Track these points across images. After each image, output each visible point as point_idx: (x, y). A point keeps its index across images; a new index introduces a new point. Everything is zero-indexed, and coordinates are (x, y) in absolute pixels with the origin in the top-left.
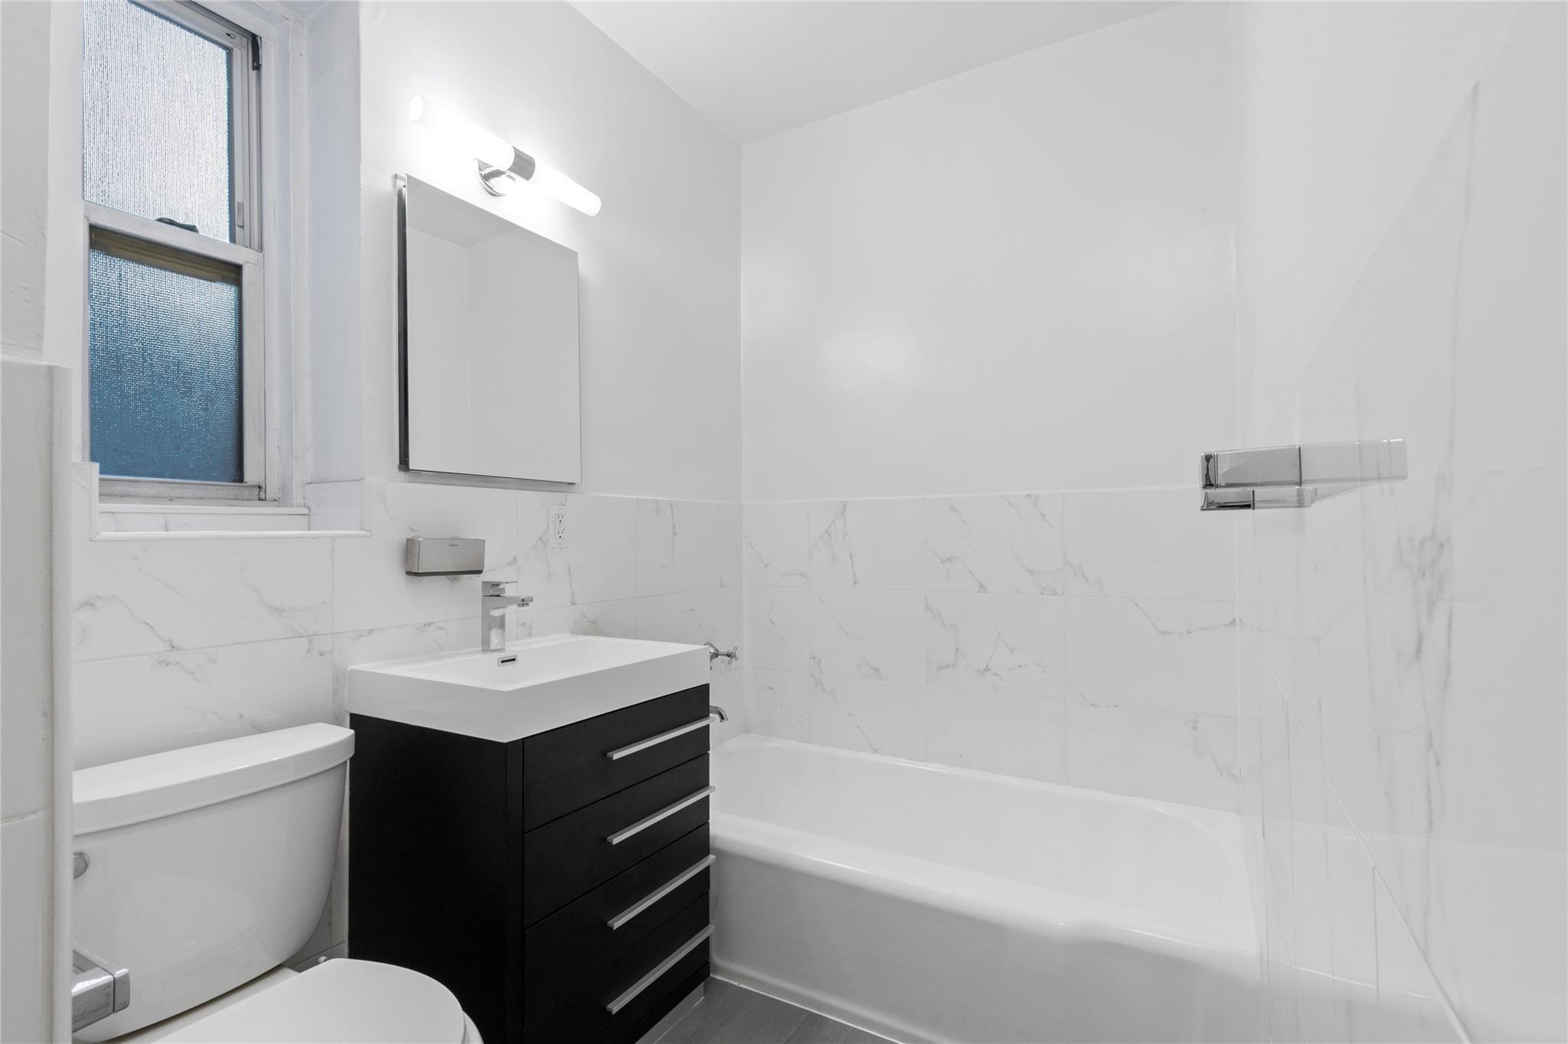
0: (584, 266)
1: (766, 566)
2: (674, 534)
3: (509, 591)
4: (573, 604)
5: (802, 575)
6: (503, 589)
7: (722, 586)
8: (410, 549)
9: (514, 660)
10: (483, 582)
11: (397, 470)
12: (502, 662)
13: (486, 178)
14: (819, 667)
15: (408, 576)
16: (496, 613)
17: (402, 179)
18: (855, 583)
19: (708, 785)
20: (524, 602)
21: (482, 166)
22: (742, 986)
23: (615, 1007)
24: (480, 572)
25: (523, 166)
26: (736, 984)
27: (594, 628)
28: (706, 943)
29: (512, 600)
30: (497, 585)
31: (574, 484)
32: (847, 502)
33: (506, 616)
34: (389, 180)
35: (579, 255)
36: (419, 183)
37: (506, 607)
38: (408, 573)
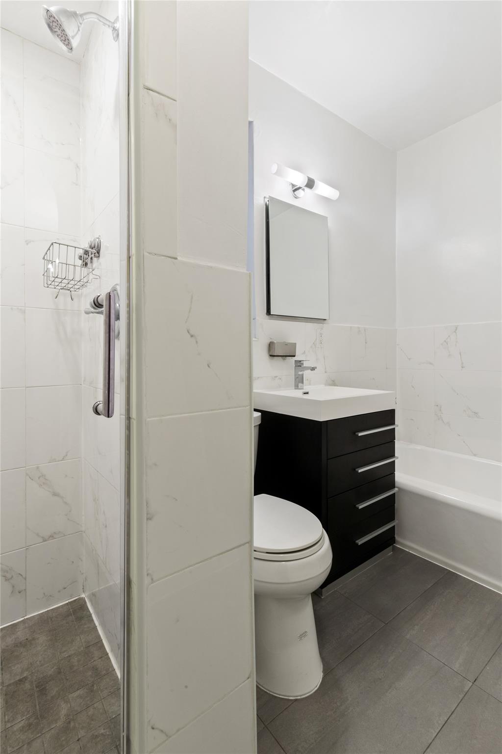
0: (330, 224)
1: (410, 359)
2: (366, 343)
3: (306, 364)
4: (326, 372)
5: (431, 364)
6: (303, 364)
7: (387, 369)
8: (271, 346)
9: (308, 393)
10: (295, 361)
11: (266, 315)
12: (304, 393)
13: (294, 191)
14: (440, 410)
15: (270, 357)
16: (300, 373)
17: (267, 198)
18: (462, 367)
19: (394, 456)
20: (313, 369)
21: (293, 185)
22: (411, 552)
23: (360, 542)
24: (294, 356)
25: (310, 184)
26: (407, 550)
27: (334, 383)
28: (393, 527)
29: (307, 368)
30: (300, 361)
31: (325, 320)
32: (458, 325)
33: (304, 375)
34: (263, 199)
35: (328, 218)
36: (273, 198)
37: (304, 371)
38: (271, 356)
